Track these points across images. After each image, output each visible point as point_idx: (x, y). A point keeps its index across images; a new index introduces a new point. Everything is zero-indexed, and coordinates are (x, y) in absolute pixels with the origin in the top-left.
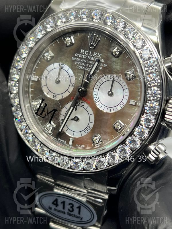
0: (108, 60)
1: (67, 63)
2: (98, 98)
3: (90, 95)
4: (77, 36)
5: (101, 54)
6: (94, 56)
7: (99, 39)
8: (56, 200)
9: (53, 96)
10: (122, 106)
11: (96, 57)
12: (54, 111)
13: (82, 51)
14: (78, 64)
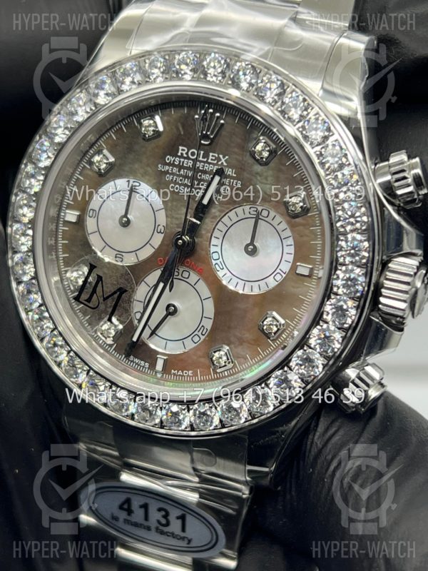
0: (244, 170)
1: (147, 177)
2: (221, 259)
3: (204, 253)
4: (170, 115)
5: (227, 157)
6: (210, 161)
7: (222, 121)
8: (128, 501)
9: (116, 257)
10: (279, 278)
11: (214, 164)
12: (118, 293)
13: (182, 150)
14: (172, 180)
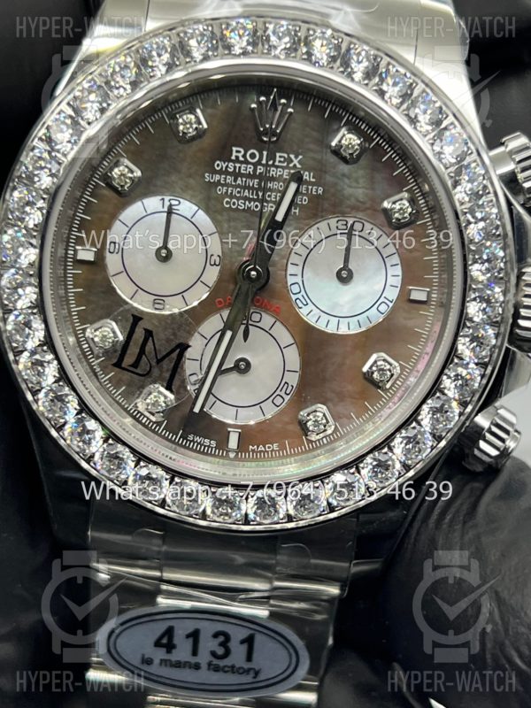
0: (326, 172)
1: (190, 192)
2: (303, 292)
3: (279, 286)
4: (214, 106)
5: (300, 157)
6: (277, 163)
7: (290, 110)
8: (169, 632)
9: (155, 303)
10: (383, 308)
11: (283, 168)
12: (178, 351)
13: (237, 152)
14: (227, 192)
